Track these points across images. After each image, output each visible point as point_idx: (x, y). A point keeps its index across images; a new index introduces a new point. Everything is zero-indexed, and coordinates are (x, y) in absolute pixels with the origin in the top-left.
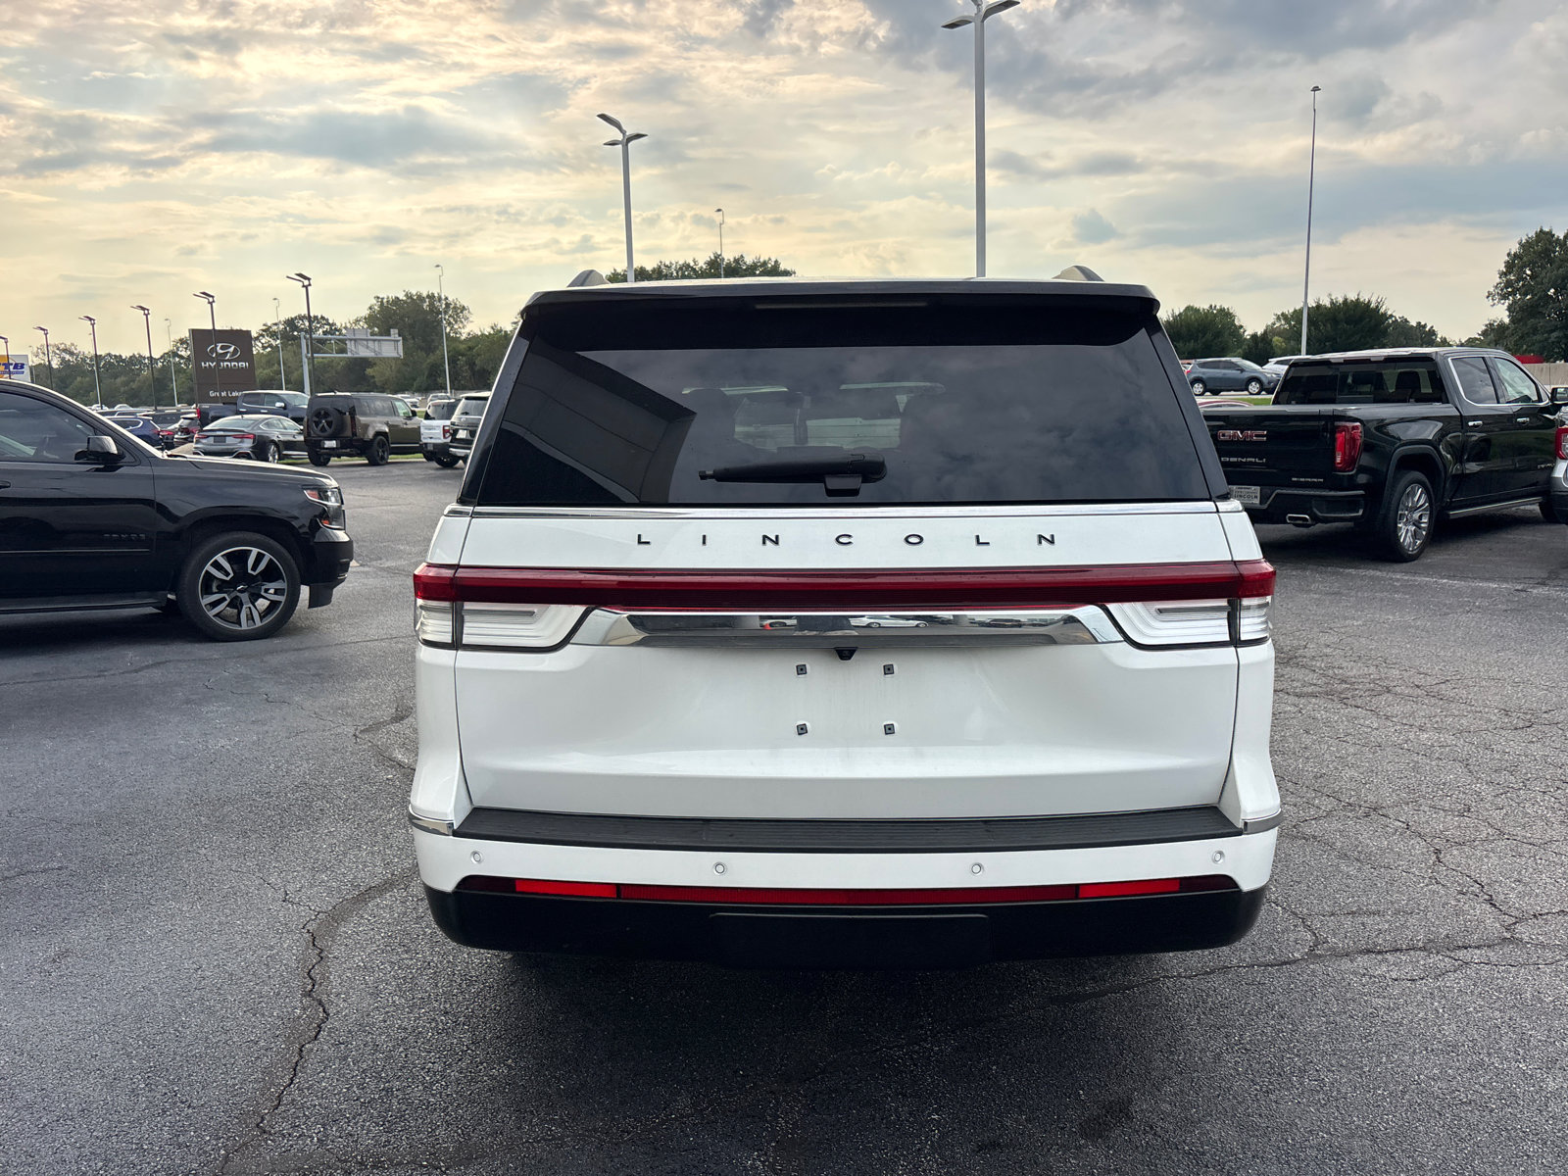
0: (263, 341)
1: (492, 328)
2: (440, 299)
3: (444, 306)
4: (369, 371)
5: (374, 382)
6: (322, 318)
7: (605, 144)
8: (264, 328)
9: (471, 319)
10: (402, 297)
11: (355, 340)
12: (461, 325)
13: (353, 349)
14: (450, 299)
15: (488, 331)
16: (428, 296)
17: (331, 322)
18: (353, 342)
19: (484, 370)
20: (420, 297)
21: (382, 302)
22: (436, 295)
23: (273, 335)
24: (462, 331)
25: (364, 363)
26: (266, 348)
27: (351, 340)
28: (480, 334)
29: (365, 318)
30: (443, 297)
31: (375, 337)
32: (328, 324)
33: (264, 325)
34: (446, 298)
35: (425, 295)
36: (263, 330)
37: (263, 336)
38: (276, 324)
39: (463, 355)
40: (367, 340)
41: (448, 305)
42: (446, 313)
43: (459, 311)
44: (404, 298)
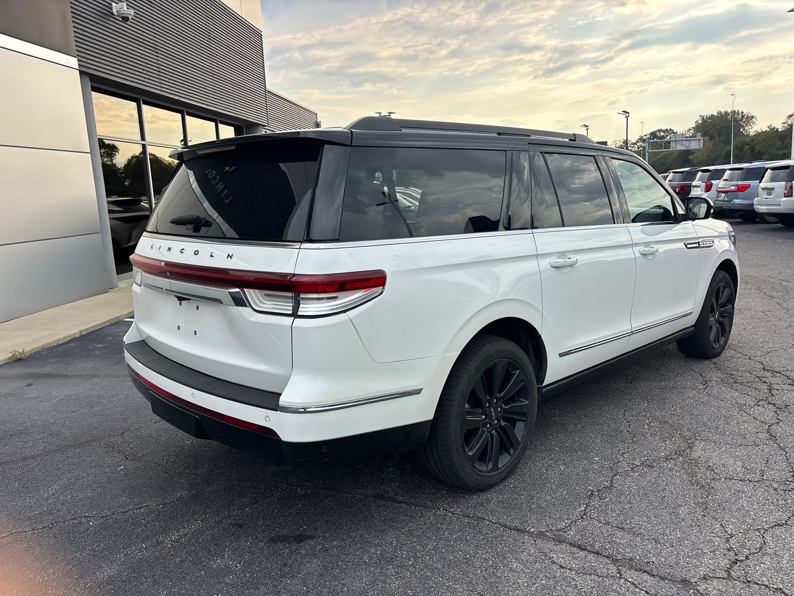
0: (638, 144)
1: (769, 127)
2: (738, 114)
3: (740, 117)
4: (691, 157)
5: (693, 163)
6: (671, 130)
7: (788, 12)
8: (640, 138)
9: (757, 123)
10: (715, 114)
11: (676, 141)
12: (750, 127)
13: (674, 146)
14: (745, 113)
15: (766, 129)
16: (731, 112)
17: (675, 131)
18: (674, 142)
19: (760, 152)
20: (727, 114)
21: (703, 118)
22: (736, 111)
23: (644, 141)
24: (750, 130)
25: (688, 152)
26: (640, 148)
27: (673, 141)
28: (760, 131)
29: (694, 128)
30: (740, 112)
31: (687, 139)
32: (673, 133)
33: (640, 136)
34: (743, 112)
35: (729, 112)
36: (639, 139)
37: (639, 142)
38: (646, 135)
39: (747, 145)
40: (682, 141)
41: (743, 116)
42: (741, 120)
43: (750, 119)
44: (717, 115)
